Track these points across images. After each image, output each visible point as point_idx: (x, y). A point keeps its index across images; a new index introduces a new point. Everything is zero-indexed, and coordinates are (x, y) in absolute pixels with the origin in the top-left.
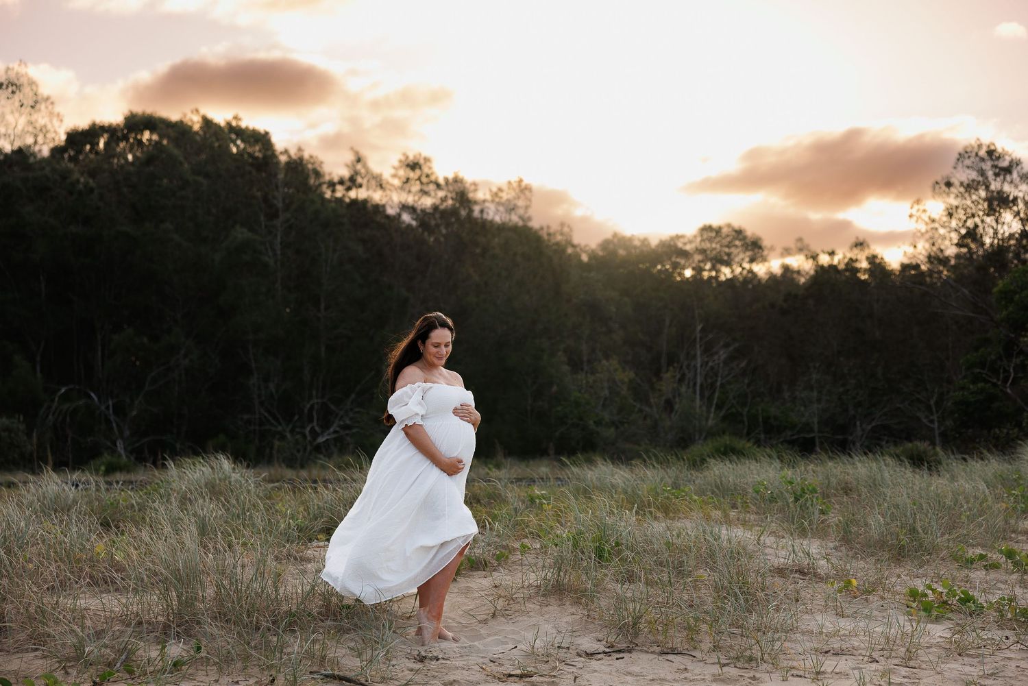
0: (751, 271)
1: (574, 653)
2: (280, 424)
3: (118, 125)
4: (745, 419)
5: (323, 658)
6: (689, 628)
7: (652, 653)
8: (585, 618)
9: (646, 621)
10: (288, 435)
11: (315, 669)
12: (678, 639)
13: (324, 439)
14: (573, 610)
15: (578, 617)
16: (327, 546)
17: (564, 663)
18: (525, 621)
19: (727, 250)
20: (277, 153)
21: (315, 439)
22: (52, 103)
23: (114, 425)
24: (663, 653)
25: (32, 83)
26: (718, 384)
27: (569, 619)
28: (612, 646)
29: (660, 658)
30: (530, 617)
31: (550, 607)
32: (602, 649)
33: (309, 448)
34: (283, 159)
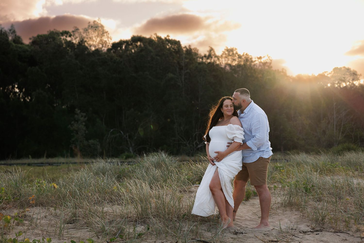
0: (353, 84)
1: (298, 231)
2: (185, 141)
3: (129, 40)
4: (353, 137)
5: (197, 233)
6: (345, 221)
7: (331, 232)
8: (302, 217)
9: (328, 219)
10: (188, 145)
11: (194, 237)
12: (341, 226)
13: (200, 146)
14: (296, 213)
15: (299, 216)
16: (199, 186)
17: (294, 236)
18: (277, 217)
19: (343, 76)
20: (182, 48)
21: (197, 146)
22: (108, 34)
23: (129, 142)
24: (335, 232)
25: (102, 26)
26: (342, 124)
27: (295, 216)
28: (313, 229)
29: (335, 234)
30: (279, 216)
31: (287, 212)
32: (310, 230)
33: (195, 149)
34: (184, 49)
